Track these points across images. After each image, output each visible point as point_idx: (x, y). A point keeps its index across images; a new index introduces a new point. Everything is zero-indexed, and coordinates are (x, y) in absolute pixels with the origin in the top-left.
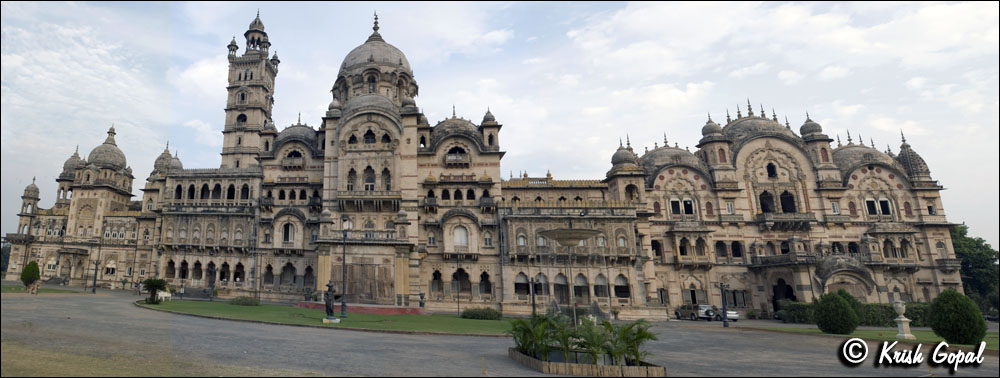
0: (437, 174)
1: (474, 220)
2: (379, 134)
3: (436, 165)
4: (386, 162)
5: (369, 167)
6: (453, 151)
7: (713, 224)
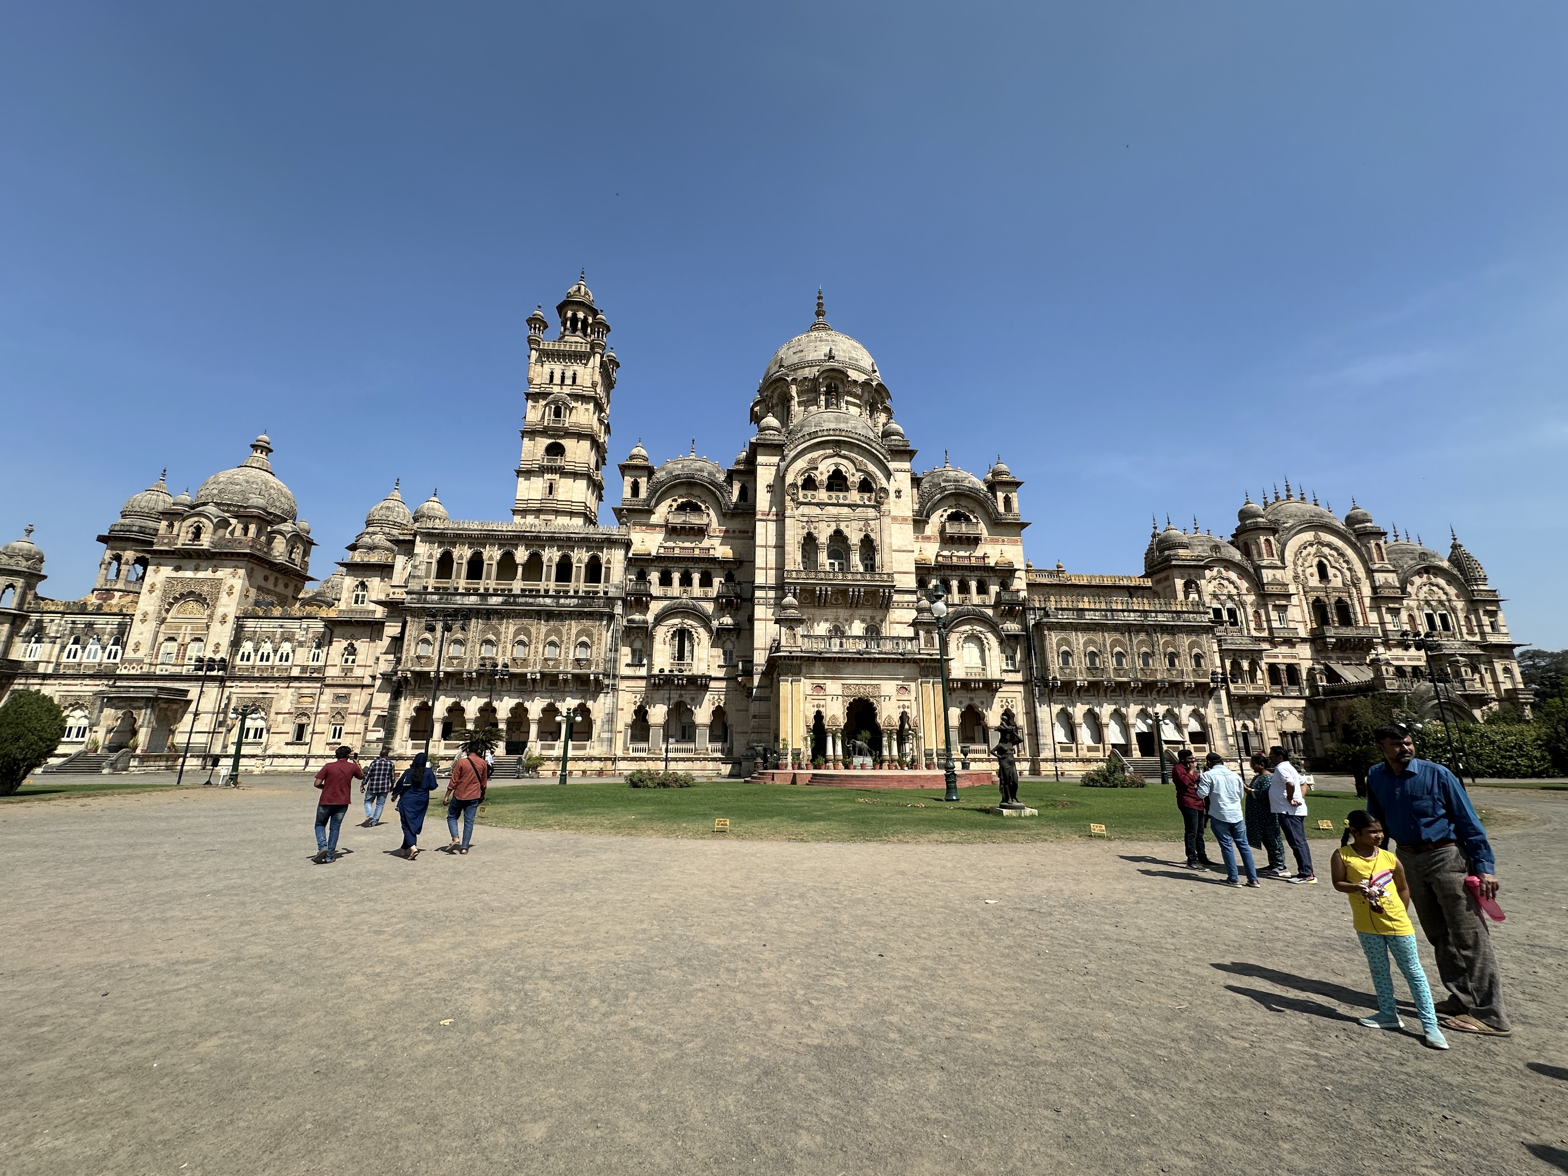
0: (931, 552)
1: (994, 628)
2: (855, 478)
3: (930, 538)
4: (867, 525)
5: (838, 533)
6: (952, 518)
7: (1264, 640)
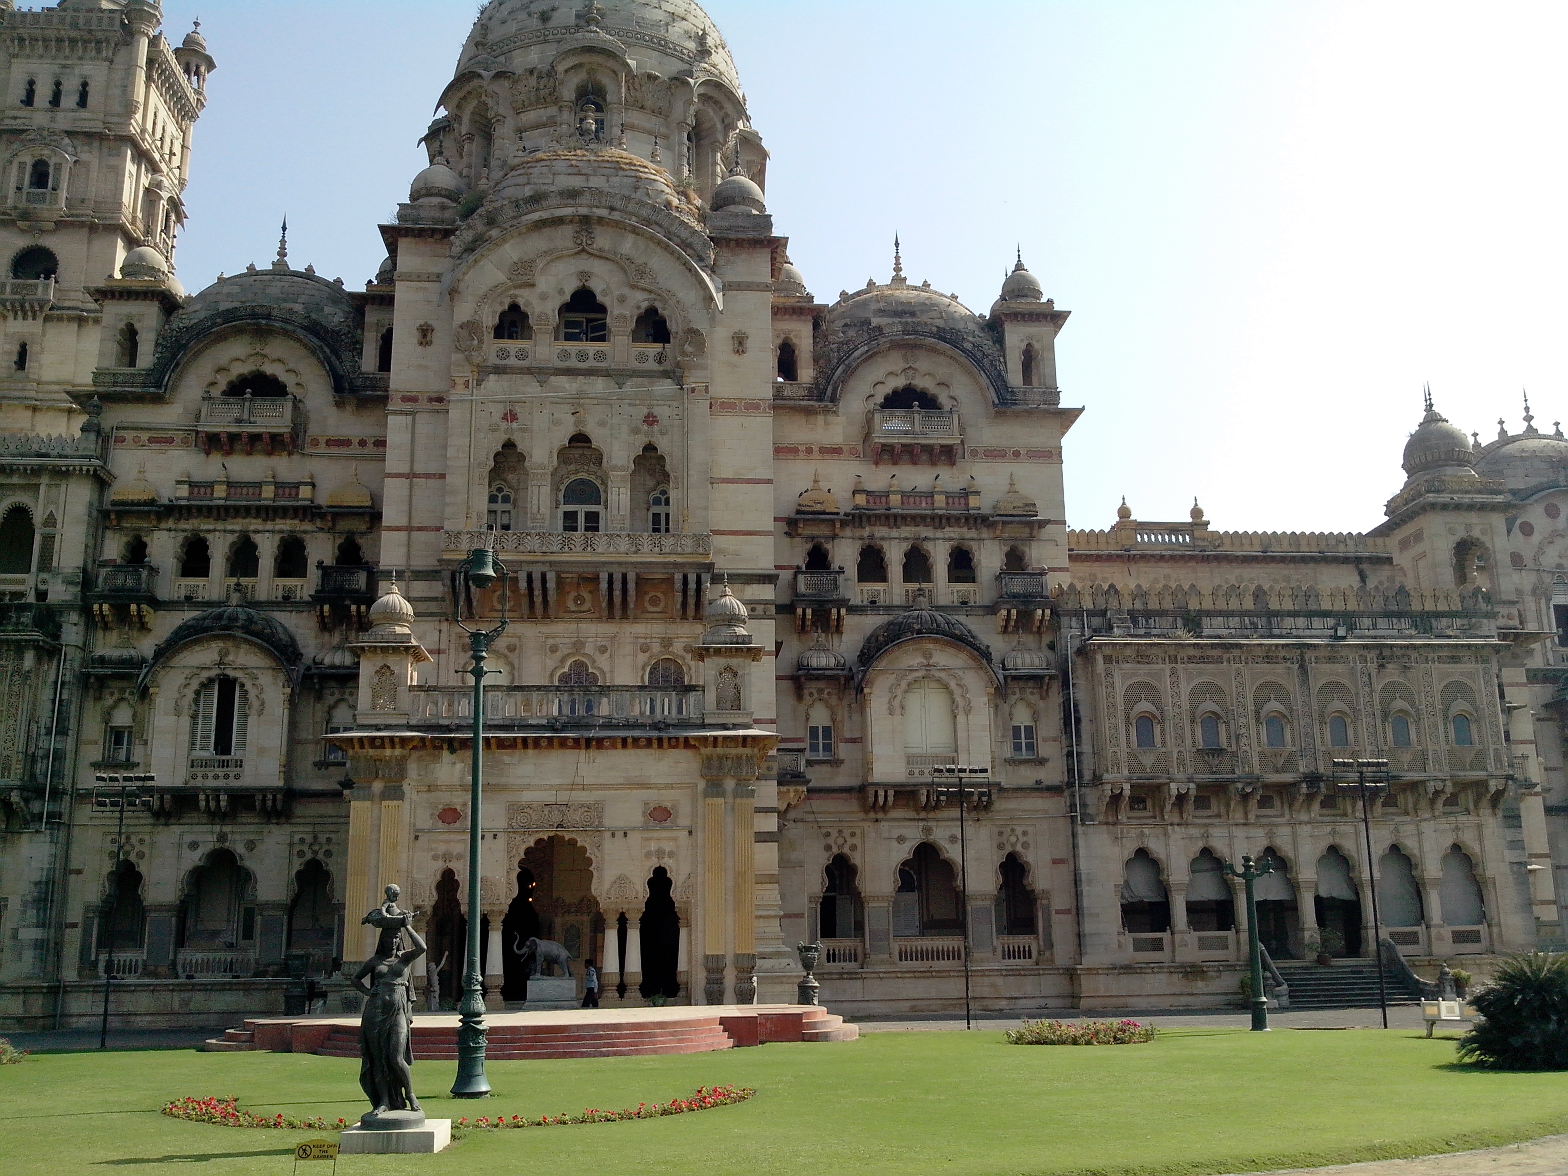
0: (840, 481)
1: (980, 657)
2: (623, 307)
3: (835, 451)
4: (650, 420)
6: (898, 401)
